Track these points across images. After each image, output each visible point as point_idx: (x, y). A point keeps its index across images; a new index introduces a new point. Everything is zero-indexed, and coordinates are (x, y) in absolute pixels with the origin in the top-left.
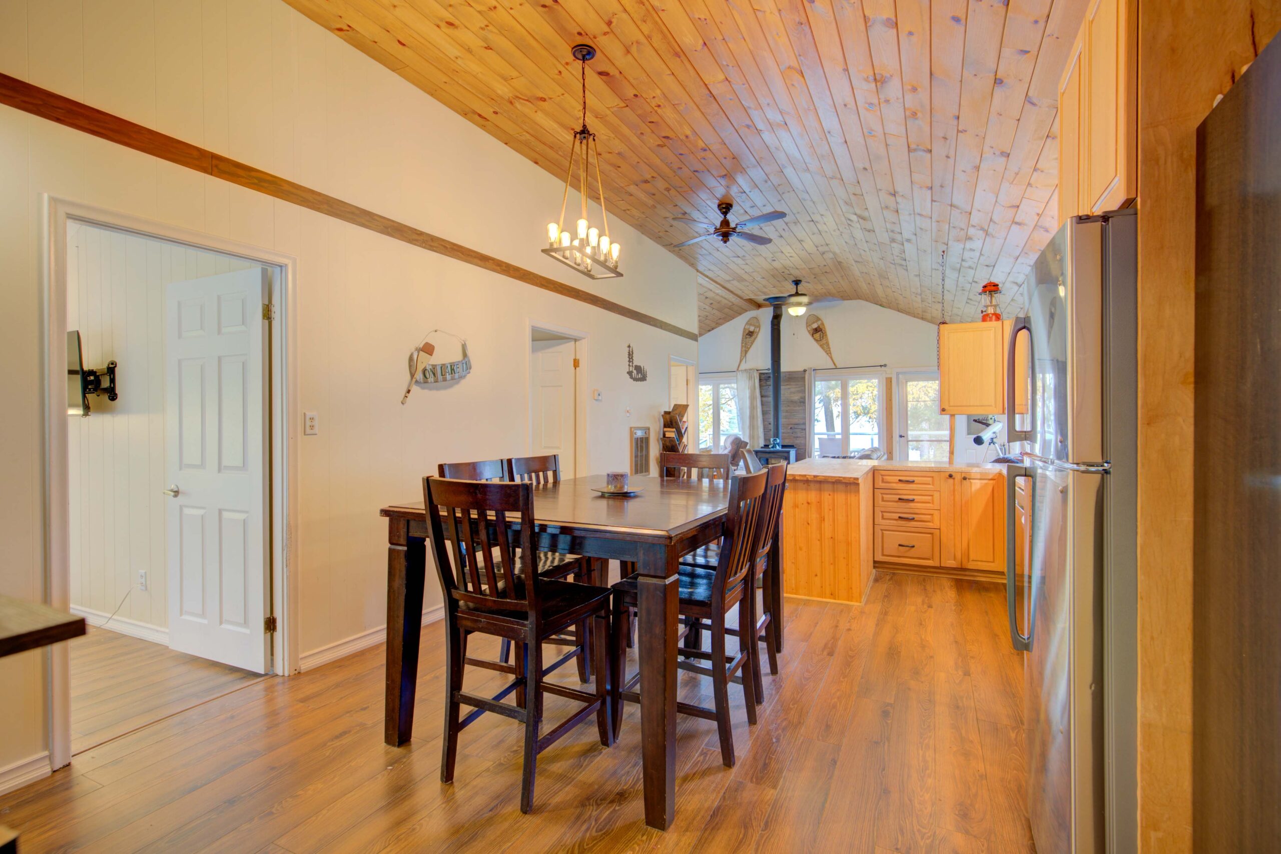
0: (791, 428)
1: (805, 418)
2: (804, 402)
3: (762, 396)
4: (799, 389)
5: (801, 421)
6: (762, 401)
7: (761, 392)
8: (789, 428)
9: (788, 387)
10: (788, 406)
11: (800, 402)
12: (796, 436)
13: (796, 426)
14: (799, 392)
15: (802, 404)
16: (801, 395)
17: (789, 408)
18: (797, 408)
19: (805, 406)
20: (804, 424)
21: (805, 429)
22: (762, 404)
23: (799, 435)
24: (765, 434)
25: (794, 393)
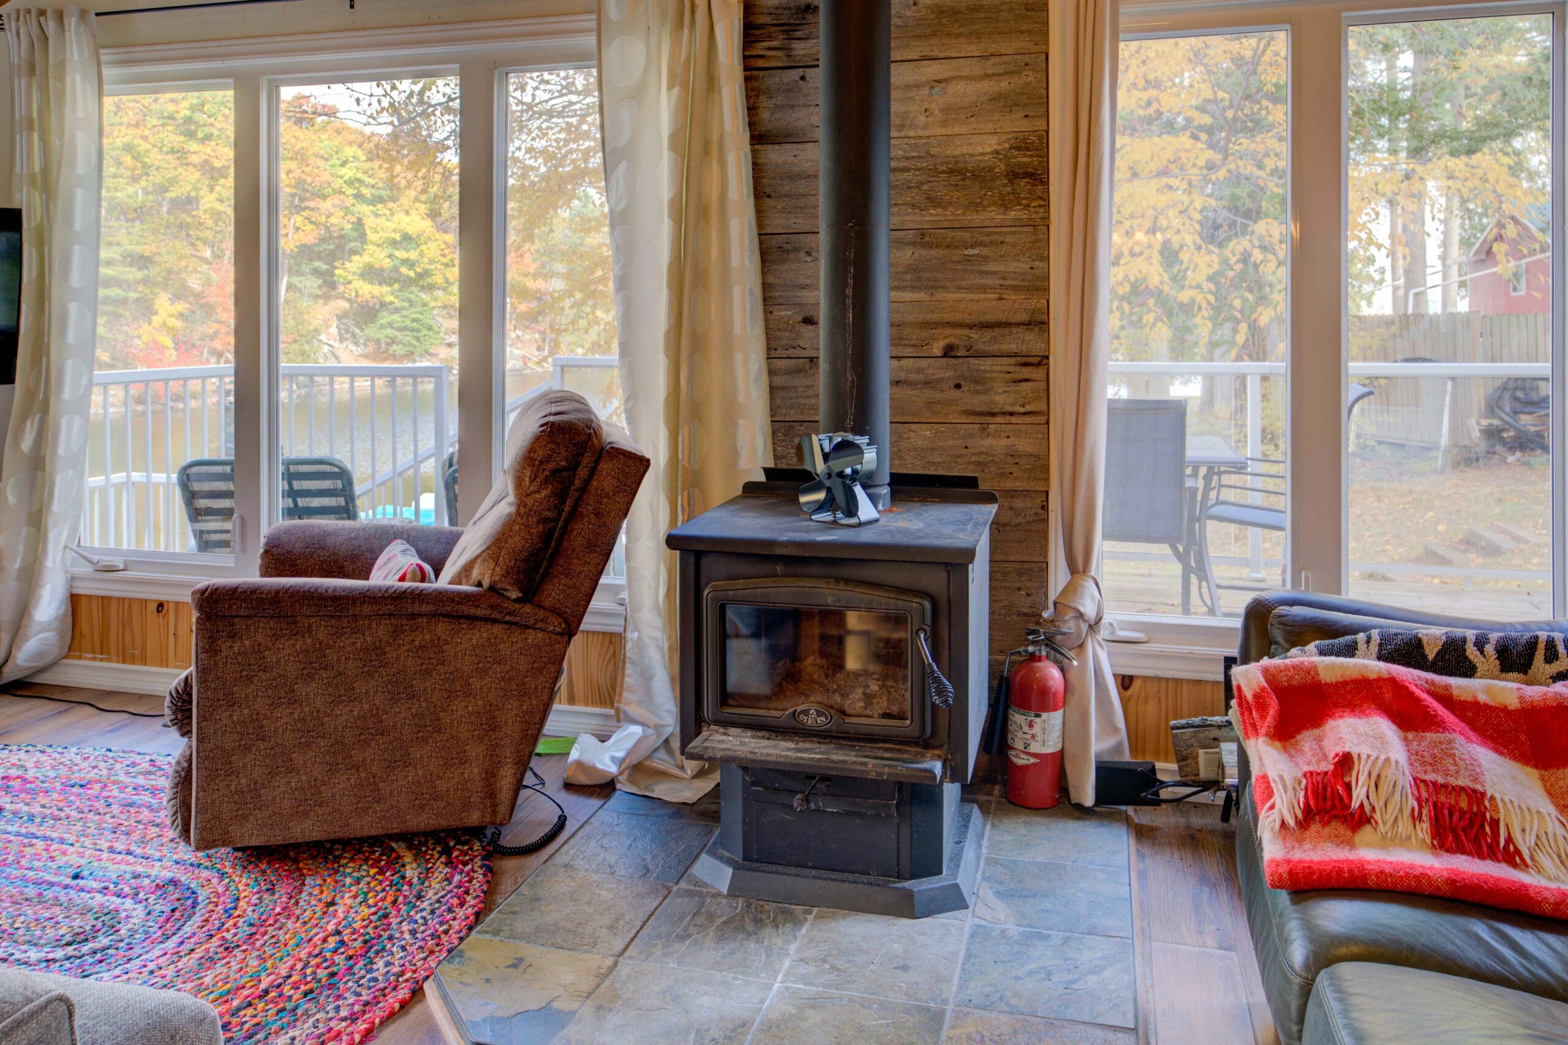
0: (949, 352)
1: (1040, 285)
2: (1039, 177)
3: (759, 137)
4: (1004, 85)
5: (1016, 307)
6: (758, 169)
7: (752, 110)
8: (937, 349)
9: (932, 70)
10: (932, 201)
11: (1013, 175)
12: (979, 402)
13: (981, 340)
14: (1006, 103)
15: (1023, 184)
16: (1016, 124)
17: (932, 216)
18: (993, 215)
19: (1045, 199)
20: (1039, 323)
21: (1043, 361)
22: (760, 193)
23: (1002, 399)
24: (773, 389)
25: (972, 111)
